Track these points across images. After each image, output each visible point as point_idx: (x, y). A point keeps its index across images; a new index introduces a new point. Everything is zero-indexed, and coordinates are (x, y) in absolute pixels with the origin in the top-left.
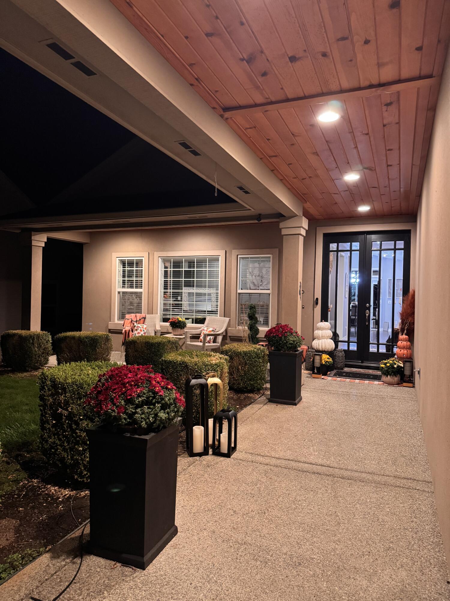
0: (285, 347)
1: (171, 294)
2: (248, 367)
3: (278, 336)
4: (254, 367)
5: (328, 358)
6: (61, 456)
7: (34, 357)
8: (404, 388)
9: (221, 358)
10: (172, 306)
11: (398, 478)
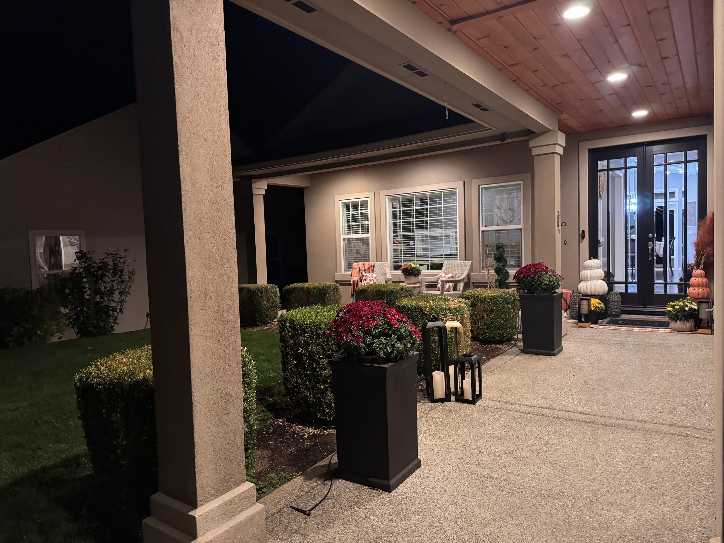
0: (539, 289)
1: (402, 237)
2: (495, 314)
3: (529, 276)
4: (501, 314)
5: (599, 303)
6: (304, 394)
7: (263, 311)
8: (700, 335)
9: (460, 302)
10: (403, 252)
11: (674, 426)
